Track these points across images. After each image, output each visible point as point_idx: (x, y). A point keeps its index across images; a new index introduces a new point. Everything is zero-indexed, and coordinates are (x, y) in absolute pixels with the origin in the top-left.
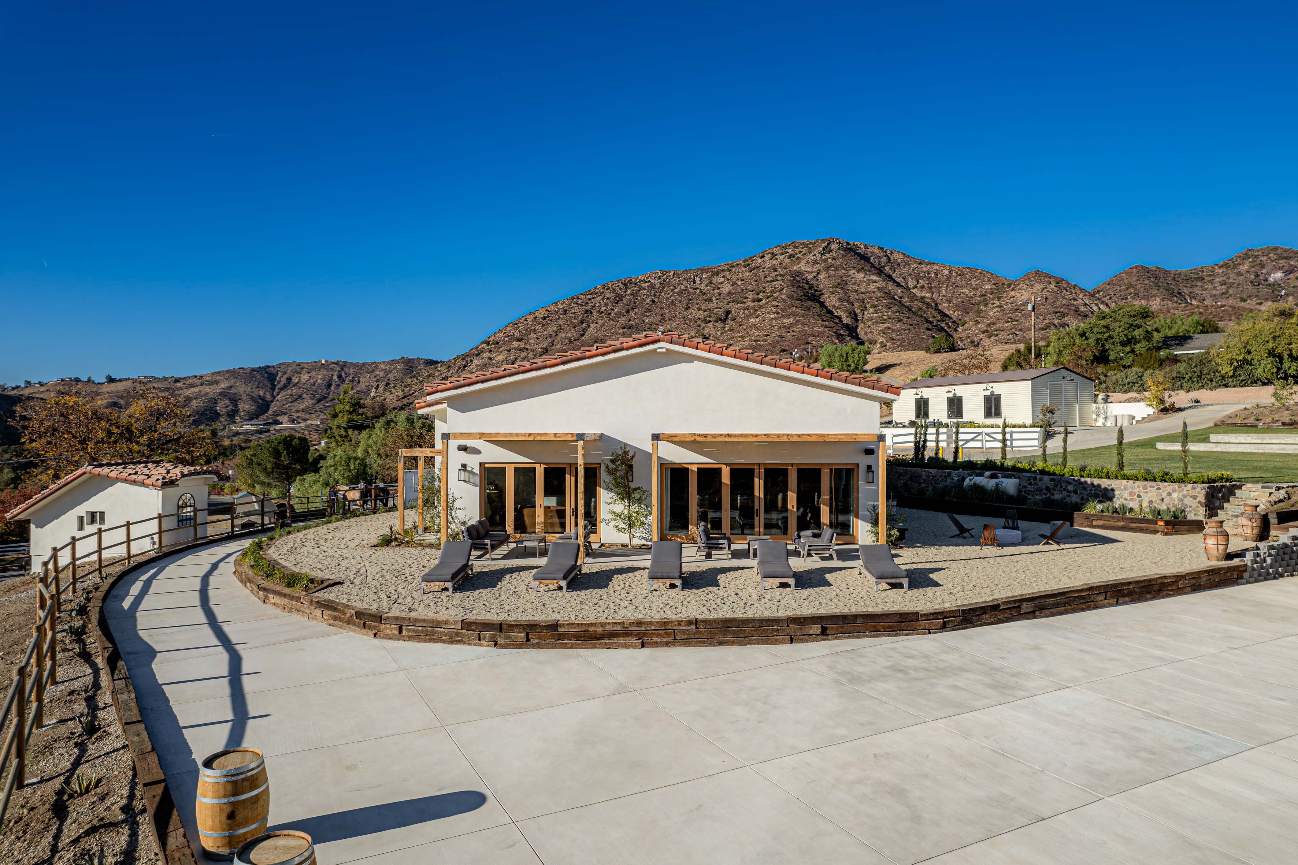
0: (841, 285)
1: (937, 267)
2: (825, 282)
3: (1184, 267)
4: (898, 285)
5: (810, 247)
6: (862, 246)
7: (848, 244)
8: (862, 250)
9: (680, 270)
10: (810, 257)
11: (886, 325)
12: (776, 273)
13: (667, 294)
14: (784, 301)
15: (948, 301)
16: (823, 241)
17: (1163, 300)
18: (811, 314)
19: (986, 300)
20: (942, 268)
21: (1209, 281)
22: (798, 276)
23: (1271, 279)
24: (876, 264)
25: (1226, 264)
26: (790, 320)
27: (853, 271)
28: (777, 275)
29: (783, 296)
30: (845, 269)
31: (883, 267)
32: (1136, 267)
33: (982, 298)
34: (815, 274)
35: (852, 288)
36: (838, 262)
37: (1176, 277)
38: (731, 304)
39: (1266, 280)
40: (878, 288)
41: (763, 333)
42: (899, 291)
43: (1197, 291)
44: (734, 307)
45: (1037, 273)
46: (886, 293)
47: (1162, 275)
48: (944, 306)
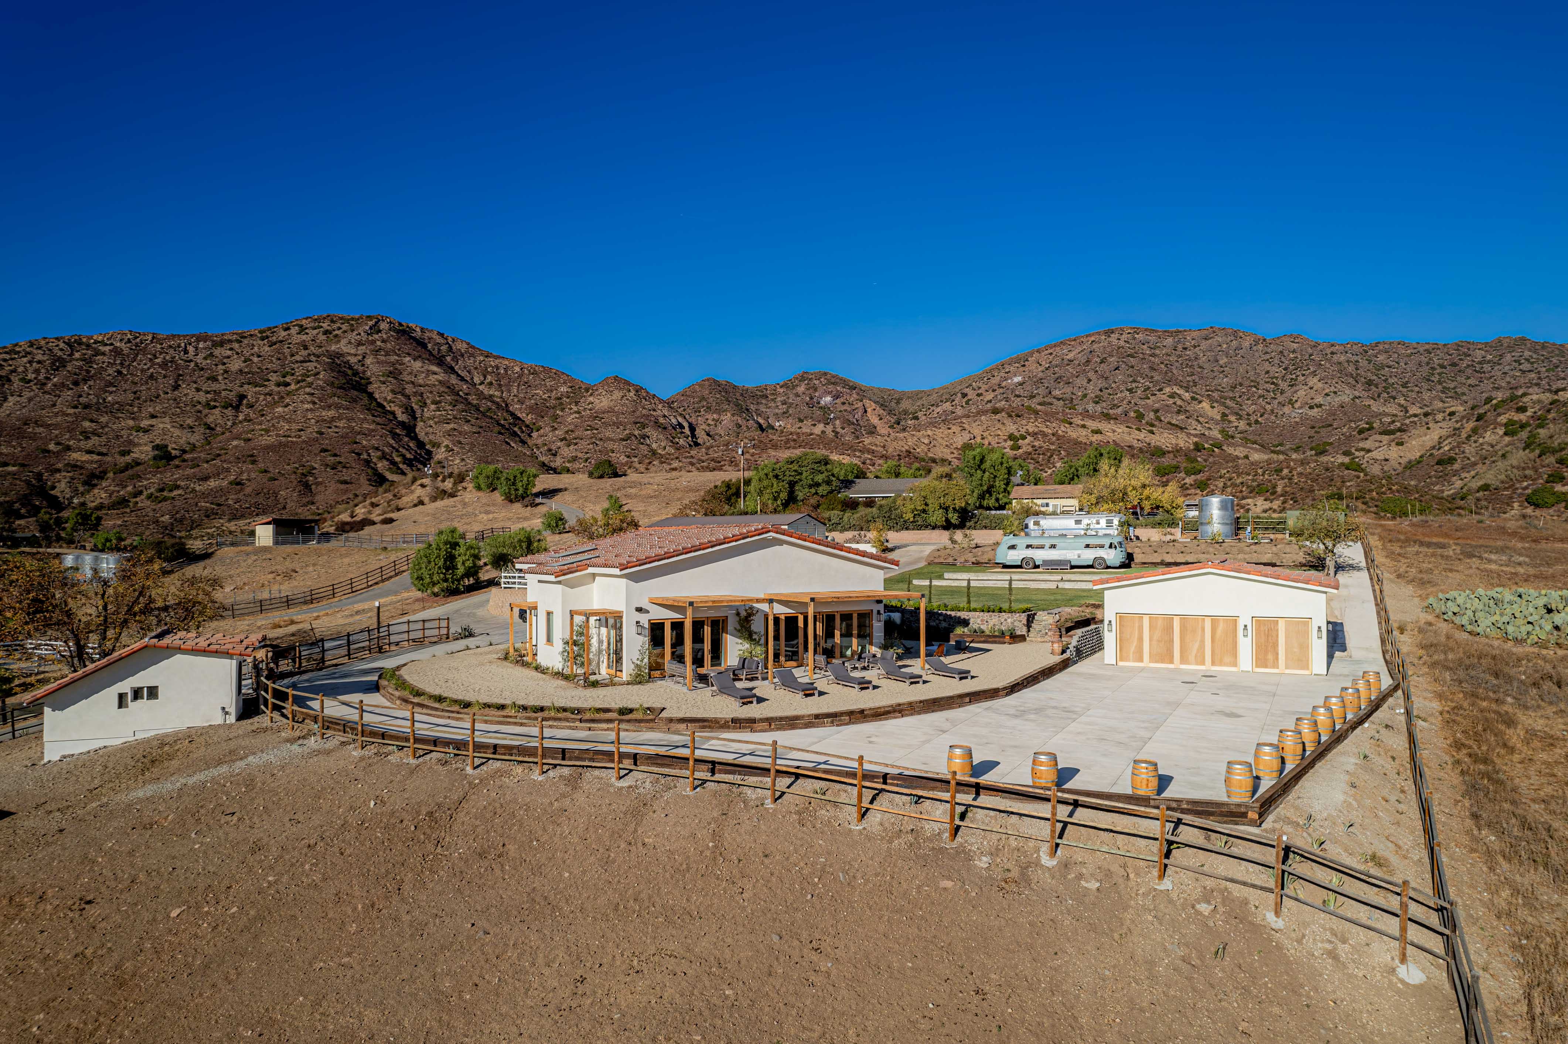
0: (394, 374)
1: (507, 363)
2: (373, 368)
3: (750, 385)
4: (462, 379)
5: (353, 323)
6: (418, 329)
7: (400, 324)
8: (418, 334)
9: (163, 333)
10: (353, 337)
11: (452, 426)
12: (307, 351)
13: (142, 363)
14: (322, 388)
15: (521, 402)
16: (370, 318)
17: (733, 415)
18: (358, 407)
19: (561, 404)
20: (512, 364)
21: (772, 400)
22: (338, 358)
23: (822, 403)
24: (435, 352)
25: (786, 384)
26: (332, 413)
27: (408, 359)
28: (309, 355)
29: (321, 383)
30: (398, 355)
31: (444, 356)
32: (708, 380)
33: (558, 402)
34: (360, 358)
35: (407, 378)
36: (389, 345)
37: (744, 392)
38: (246, 386)
39: (819, 403)
40: (440, 382)
41: (295, 426)
42: (465, 387)
43: (762, 408)
44: (251, 391)
45: (616, 378)
46: (449, 387)
47: (731, 390)
48: (515, 407)
